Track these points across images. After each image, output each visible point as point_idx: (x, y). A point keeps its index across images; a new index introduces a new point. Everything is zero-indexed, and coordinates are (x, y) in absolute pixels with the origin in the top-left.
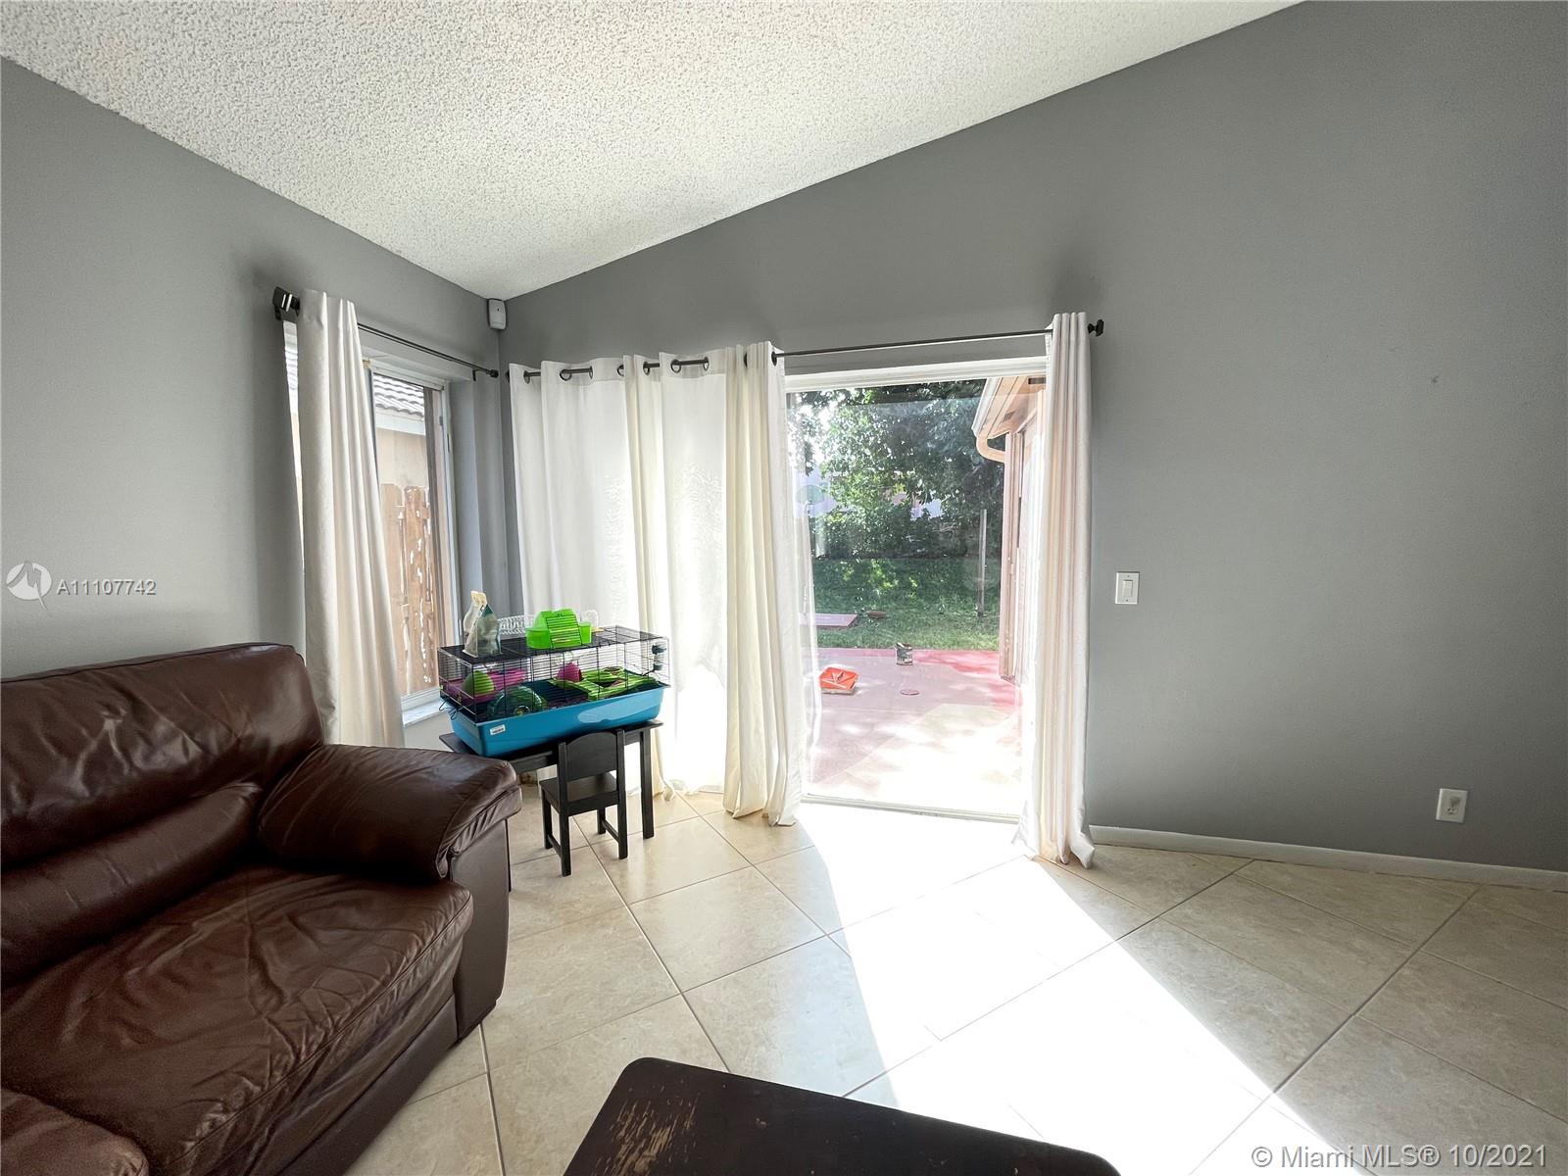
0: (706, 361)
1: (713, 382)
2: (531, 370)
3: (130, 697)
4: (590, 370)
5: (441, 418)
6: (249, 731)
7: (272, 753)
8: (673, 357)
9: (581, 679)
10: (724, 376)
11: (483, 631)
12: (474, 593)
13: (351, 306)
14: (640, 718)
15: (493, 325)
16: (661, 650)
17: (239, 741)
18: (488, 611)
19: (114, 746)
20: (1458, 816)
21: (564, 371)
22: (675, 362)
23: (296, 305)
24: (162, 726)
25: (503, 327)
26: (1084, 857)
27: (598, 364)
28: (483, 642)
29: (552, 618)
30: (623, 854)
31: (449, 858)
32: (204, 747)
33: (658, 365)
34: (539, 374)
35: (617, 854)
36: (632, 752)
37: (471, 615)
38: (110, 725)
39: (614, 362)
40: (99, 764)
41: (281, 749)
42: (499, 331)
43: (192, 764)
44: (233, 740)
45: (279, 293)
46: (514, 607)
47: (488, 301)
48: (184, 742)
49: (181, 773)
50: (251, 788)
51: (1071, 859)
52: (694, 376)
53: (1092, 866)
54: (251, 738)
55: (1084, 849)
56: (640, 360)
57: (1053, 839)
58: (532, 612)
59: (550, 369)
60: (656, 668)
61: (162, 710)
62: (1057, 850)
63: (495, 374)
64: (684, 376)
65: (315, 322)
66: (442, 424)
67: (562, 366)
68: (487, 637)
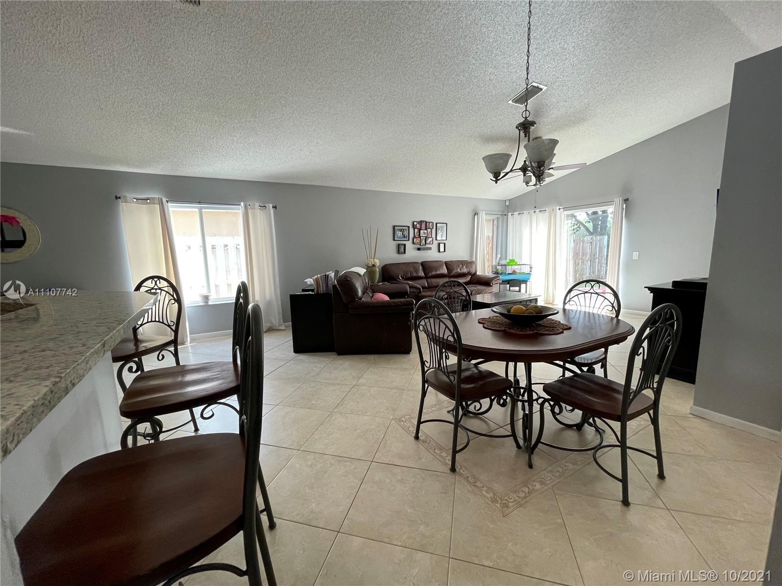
0: (545, 210)
1: (546, 214)
2: (513, 214)
6: (471, 270)
8: (539, 210)
12: (499, 256)
13: (485, 211)
14: (527, 279)
16: (532, 268)
18: (501, 258)
21: (519, 214)
25: (508, 205)
27: (525, 212)
28: (499, 264)
29: (512, 260)
33: (536, 212)
36: (524, 285)
37: (498, 259)
39: (528, 212)
41: (473, 273)
45: (476, 213)
46: (506, 257)
47: (506, 200)
56: (533, 211)
58: (509, 259)
59: (516, 213)
60: (531, 271)
63: (506, 215)
64: (542, 214)
65: (479, 215)
66: (495, 225)
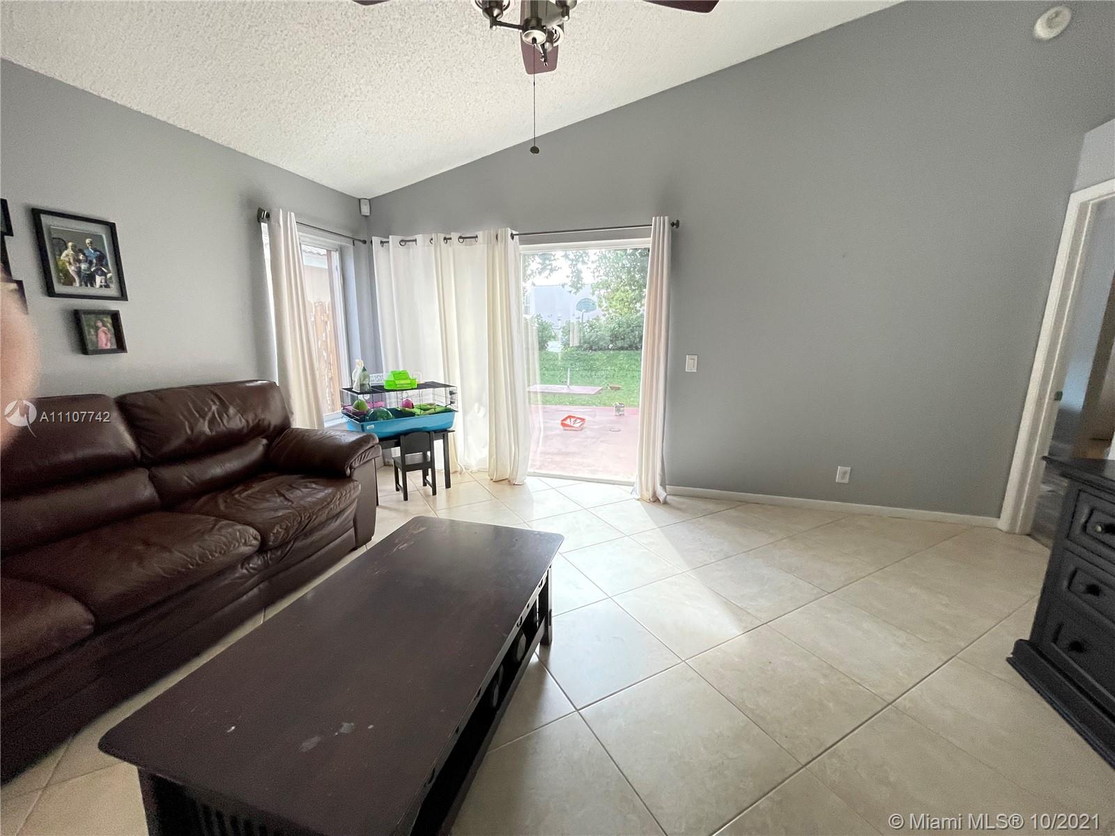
0: (477, 237)
1: (480, 248)
2: (384, 240)
3: (220, 399)
4: (415, 240)
5: (337, 267)
6: (263, 417)
7: (272, 427)
8: (459, 235)
9: (413, 408)
10: (486, 246)
11: (362, 379)
12: (357, 361)
13: (293, 214)
14: (444, 427)
15: (363, 213)
16: (454, 394)
17: (259, 421)
18: (364, 370)
19: (217, 416)
20: (846, 480)
21: (402, 241)
22: (460, 237)
23: (268, 216)
24: (232, 411)
25: (368, 214)
26: (661, 499)
27: (418, 238)
28: (362, 385)
29: (397, 375)
30: (434, 493)
31: (351, 469)
32: (247, 421)
33: (450, 239)
34: (388, 242)
35: (431, 494)
36: (438, 444)
37: (356, 372)
38: (214, 408)
39: (427, 237)
40: (212, 422)
41: (275, 427)
42: (366, 216)
43: (243, 428)
44: (257, 421)
45: (260, 211)
46: (378, 369)
47: (359, 200)
48: (240, 418)
49: (240, 430)
50: (264, 441)
51: (656, 500)
52: (471, 245)
53: (665, 503)
54: (263, 420)
55: (662, 495)
56: (443, 236)
57: (647, 490)
58: (387, 371)
59: (393, 240)
60: (452, 403)
61: (231, 404)
62: (648, 495)
63: (365, 242)
64: (466, 245)
65: (277, 224)
66: (337, 269)
67: (400, 238)
68: (364, 382)
